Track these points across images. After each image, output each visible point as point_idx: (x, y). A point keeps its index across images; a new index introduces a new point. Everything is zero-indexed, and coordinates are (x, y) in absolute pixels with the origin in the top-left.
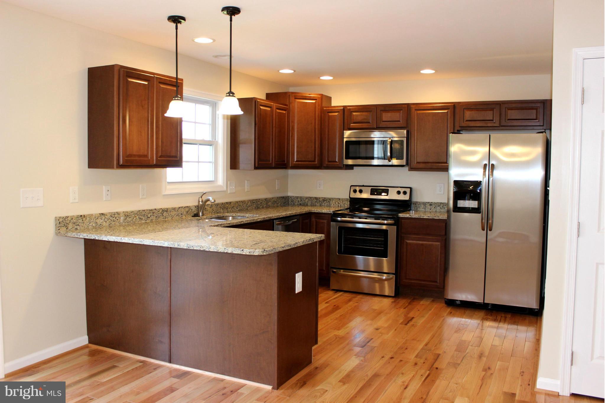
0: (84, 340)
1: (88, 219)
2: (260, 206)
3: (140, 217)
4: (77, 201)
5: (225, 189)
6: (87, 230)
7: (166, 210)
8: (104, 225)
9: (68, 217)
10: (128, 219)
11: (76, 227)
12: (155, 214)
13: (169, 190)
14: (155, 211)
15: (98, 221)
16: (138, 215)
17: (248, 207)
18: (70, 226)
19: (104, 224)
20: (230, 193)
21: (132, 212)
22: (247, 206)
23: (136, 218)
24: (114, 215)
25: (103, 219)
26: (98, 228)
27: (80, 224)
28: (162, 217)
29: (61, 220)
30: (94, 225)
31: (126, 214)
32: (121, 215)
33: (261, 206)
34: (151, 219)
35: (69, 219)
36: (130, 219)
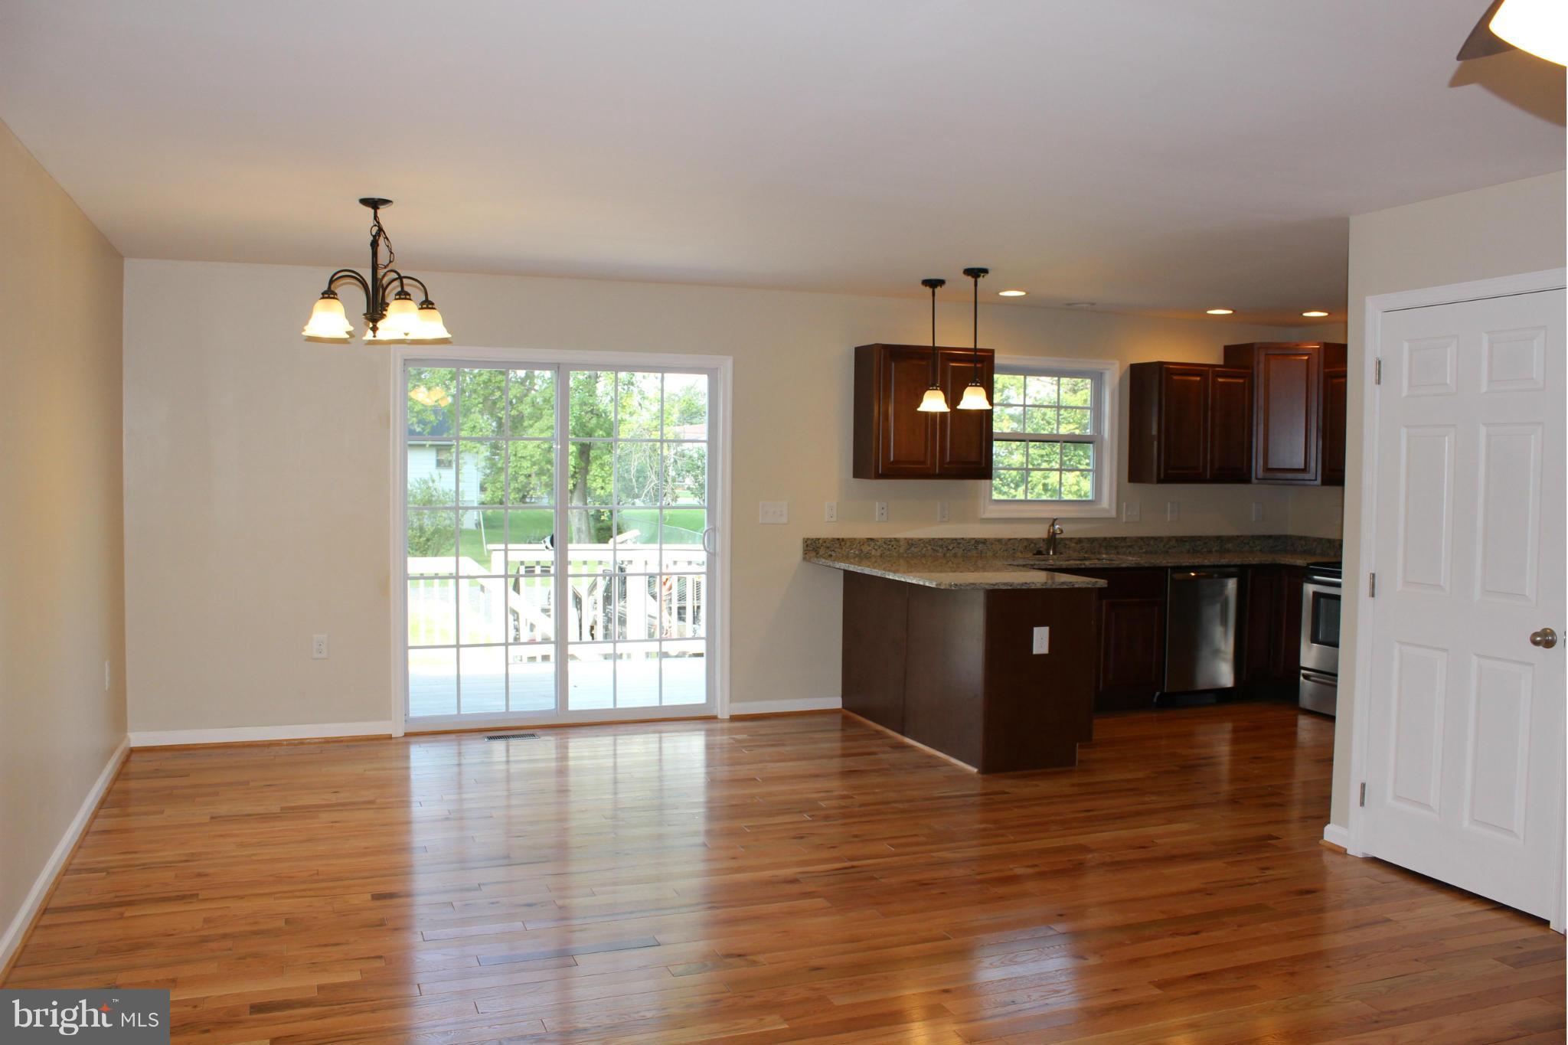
0: (836, 703)
1: (848, 544)
2: (1202, 548)
3: (934, 548)
4: (834, 519)
5: (1113, 514)
6: (846, 558)
7: (984, 541)
8: (873, 554)
9: (819, 539)
10: (913, 549)
11: (830, 553)
12: (961, 545)
13: (991, 512)
14: (962, 541)
15: (863, 548)
16: (930, 545)
17: (1169, 548)
18: (822, 551)
19: (873, 552)
20: (1126, 522)
21: (920, 540)
22: (1168, 546)
23: (927, 550)
24: (890, 541)
25: (872, 546)
26: (863, 557)
27: (836, 550)
28: (974, 552)
29: (809, 542)
30: (857, 552)
31: (910, 542)
32: (901, 543)
33: (1205, 550)
34: (953, 552)
35: (821, 541)
36: (916, 550)
